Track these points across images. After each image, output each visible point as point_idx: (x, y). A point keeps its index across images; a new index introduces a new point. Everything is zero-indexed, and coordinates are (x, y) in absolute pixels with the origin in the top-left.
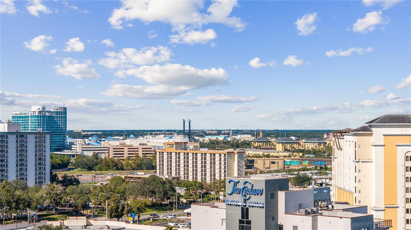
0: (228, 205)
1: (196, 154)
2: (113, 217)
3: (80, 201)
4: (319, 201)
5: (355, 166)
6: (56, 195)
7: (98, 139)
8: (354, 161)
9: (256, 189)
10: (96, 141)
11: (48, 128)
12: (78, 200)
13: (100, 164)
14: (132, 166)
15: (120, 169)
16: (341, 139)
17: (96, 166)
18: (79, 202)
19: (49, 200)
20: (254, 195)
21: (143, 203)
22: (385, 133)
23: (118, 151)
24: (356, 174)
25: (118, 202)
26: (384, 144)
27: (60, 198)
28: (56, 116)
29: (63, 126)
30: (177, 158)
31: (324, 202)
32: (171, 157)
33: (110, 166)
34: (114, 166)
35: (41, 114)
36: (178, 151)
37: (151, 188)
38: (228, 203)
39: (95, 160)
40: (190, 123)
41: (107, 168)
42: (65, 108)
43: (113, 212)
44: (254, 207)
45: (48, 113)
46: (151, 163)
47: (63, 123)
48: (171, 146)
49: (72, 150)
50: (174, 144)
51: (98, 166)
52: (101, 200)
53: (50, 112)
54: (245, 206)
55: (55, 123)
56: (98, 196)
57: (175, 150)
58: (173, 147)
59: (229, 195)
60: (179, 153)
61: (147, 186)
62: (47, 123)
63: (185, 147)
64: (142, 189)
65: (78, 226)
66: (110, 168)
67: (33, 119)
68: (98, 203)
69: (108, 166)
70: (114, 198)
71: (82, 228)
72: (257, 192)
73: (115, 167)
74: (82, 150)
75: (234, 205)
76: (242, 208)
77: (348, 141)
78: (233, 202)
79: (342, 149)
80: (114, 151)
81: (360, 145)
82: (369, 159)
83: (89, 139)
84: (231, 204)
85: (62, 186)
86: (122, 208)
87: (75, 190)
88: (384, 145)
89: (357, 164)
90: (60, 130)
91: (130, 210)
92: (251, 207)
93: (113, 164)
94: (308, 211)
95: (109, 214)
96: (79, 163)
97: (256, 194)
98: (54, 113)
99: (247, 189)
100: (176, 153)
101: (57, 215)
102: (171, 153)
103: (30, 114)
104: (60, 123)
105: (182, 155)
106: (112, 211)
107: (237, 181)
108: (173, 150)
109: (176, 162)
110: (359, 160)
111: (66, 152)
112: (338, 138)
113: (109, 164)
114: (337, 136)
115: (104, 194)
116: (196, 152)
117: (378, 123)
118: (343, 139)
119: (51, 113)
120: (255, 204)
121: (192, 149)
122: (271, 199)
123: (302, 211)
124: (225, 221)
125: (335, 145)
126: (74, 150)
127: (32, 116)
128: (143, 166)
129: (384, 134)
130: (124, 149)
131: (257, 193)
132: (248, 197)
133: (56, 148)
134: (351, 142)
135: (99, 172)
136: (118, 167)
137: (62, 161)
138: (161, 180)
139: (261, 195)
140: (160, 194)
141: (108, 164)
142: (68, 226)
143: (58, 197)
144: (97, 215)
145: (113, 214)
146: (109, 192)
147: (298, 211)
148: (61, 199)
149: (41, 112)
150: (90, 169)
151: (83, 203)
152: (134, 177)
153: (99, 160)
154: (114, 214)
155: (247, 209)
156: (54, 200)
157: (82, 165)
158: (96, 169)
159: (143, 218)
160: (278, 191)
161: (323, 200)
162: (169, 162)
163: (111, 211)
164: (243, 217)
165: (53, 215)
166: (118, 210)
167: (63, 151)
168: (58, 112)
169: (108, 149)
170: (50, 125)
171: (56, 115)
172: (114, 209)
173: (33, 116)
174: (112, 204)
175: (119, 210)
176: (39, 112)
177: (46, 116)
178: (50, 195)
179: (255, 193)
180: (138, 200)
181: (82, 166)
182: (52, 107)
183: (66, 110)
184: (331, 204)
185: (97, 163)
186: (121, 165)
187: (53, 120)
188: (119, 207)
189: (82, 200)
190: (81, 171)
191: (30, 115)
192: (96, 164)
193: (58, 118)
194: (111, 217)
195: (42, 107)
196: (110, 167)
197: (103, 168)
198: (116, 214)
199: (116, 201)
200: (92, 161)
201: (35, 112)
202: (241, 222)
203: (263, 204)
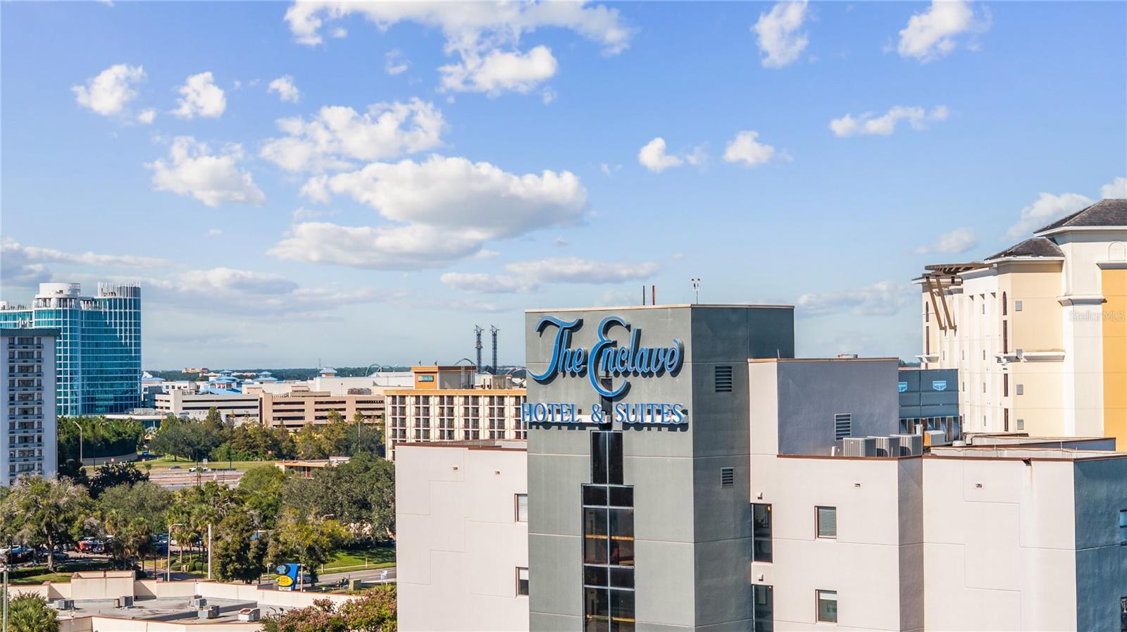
0: (538, 428)
1: (501, 398)
2: (231, 576)
3: (132, 529)
4: (917, 421)
5: (1006, 375)
6: (53, 511)
7: (234, 380)
8: (999, 360)
9: (651, 351)
10: (229, 385)
11: (87, 345)
12: (125, 526)
13: (228, 443)
14: (322, 446)
15: (287, 455)
16: (951, 293)
17: (217, 446)
18: (127, 531)
19: (31, 526)
20: (644, 375)
21: (325, 532)
22: (1105, 260)
23: (288, 410)
24: (1008, 403)
25: (246, 528)
26: (1101, 297)
27: (65, 521)
28: (110, 313)
29: (131, 339)
30: (446, 411)
31: (936, 429)
32: (428, 411)
33: (258, 446)
34: (268, 448)
35: (67, 306)
36: (446, 393)
37: (357, 491)
38: (535, 420)
39: (215, 432)
40: (495, 335)
41: (250, 453)
42: (135, 288)
43: (231, 561)
44: (646, 428)
45: (88, 303)
46: (377, 438)
47: (130, 332)
48: (426, 379)
49: (157, 407)
50: (436, 372)
51: (224, 447)
52: (199, 528)
53: (93, 300)
54: (608, 426)
55: (106, 331)
56: (189, 514)
57: (438, 389)
58: (433, 381)
59: (539, 382)
60: (451, 398)
61: (346, 486)
62: (83, 331)
63: (469, 382)
64: (330, 493)
65: (108, 600)
66: (257, 453)
67: (43, 319)
68: (190, 536)
69: (251, 447)
70: (235, 518)
71: (119, 607)
72: (658, 361)
73: (272, 451)
74: (184, 408)
75: (560, 425)
76: (595, 437)
77: (977, 298)
78: (558, 411)
79: (955, 328)
80: (274, 411)
81: (1021, 302)
82: (1051, 348)
83: (208, 380)
84: (550, 420)
85: (75, 484)
86: (257, 547)
87: (121, 498)
88: (1104, 301)
89: (1010, 365)
90: (121, 352)
91: (284, 554)
92: (632, 428)
93: (266, 442)
94: (878, 446)
95: (219, 568)
96: (166, 439)
97: (654, 371)
98: (105, 304)
99: (616, 353)
100: (442, 397)
101: (60, 574)
102: (427, 398)
103: (35, 307)
104: (122, 335)
105: (459, 401)
106: (227, 556)
107: (572, 321)
108: (434, 389)
109: (442, 425)
110: (1019, 351)
111: (139, 415)
112: (941, 294)
113: (255, 443)
114: (939, 286)
115: (208, 509)
116: (501, 393)
117: (1082, 225)
118: (961, 291)
119: (96, 302)
120: (649, 412)
121: (488, 386)
122: (717, 391)
123: (855, 442)
124: (524, 500)
125: (933, 317)
126: (162, 408)
127: (39, 312)
128: (354, 447)
129: (1104, 262)
130: (303, 403)
131: (659, 366)
132: (618, 384)
133: (112, 403)
134: (988, 296)
135: (226, 464)
136: (280, 451)
137: (119, 434)
138: (388, 469)
139: (675, 373)
140: (384, 511)
141: (252, 442)
142: (72, 601)
143: (62, 517)
144: (186, 574)
145: (230, 567)
146: (224, 502)
147: (833, 448)
148: (69, 521)
149: (65, 300)
150: (199, 454)
151: (143, 537)
152: (314, 468)
153: (226, 431)
154: (232, 568)
155: (618, 438)
156: (48, 525)
157: (175, 446)
158: (218, 456)
159: (327, 581)
160: (749, 360)
161: (931, 420)
162: (421, 426)
163: (223, 556)
164: (598, 475)
165: (45, 574)
166: (246, 553)
167: (130, 412)
168: (115, 300)
169: (257, 404)
170: (93, 338)
171: (110, 308)
172: (235, 552)
173: (44, 312)
174: (228, 534)
175: (250, 555)
176: (60, 299)
177: (82, 312)
178: (36, 511)
179: (649, 365)
180: (310, 523)
181: (177, 448)
182: (99, 285)
183: (139, 296)
184: (961, 439)
185: (221, 439)
186: (291, 444)
187: (101, 324)
188: (249, 545)
189: (137, 526)
190: (173, 461)
191: (34, 309)
192: (216, 442)
193: (116, 319)
194: (225, 576)
195: (71, 285)
196: (257, 450)
197: (237, 453)
198: (238, 566)
199: (241, 526)
200: (207, 434)
201: (50, 299)
202: (590, 495)
203: (685, 412)
